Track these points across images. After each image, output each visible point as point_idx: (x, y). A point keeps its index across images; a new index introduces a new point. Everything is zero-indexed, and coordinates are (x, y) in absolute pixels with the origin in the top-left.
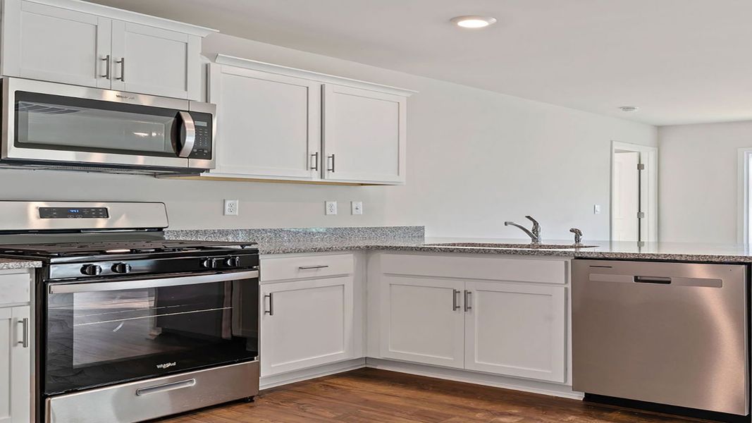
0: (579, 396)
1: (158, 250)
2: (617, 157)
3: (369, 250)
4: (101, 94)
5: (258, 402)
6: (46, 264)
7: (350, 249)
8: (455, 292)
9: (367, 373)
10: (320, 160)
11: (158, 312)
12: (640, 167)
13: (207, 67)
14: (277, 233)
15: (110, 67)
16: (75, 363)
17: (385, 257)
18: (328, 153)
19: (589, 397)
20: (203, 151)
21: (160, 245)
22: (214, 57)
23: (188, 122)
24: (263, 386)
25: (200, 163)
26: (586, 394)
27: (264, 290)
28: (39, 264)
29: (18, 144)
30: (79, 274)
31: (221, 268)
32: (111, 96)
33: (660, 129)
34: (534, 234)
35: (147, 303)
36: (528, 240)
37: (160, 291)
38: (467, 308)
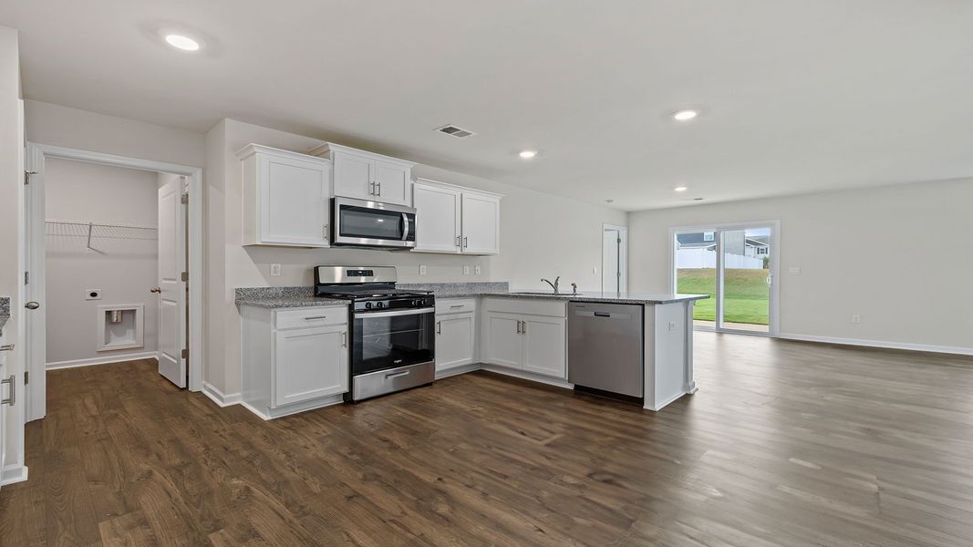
0: (571, 387)
1: (394, 295)
2: (605, 233)
3: (482, 296)
4: (366, 204)
5: (435, 385)
6: (353, 302)
7: (474, 296)
8: (518, 322)
9: (481, 372)
10: (461, 240)
11: (392, 331)
12: (619, 241)
13: (413, 185)
14: (442, 285)
15: (375, 189)
16: (364, 358)
17: (488, 300)
18: (464, 237)
19: (577, 387)
20: (412, 237)
21: (394, 292)
22: (415, 180)
23: (406, 219)
24: (437, 377)
25: (410, 244)
26: (576, 386)
27: (437, 319)
28: (350, 302)
29: (341, 235)
30: (364, 307)
31: (419, 306)
32: (370, 205)
33: (629, 214)
34: (555, 286)
35: (387, 324)
36: (551, 290)
37: (393, 319)
38: (524, 332)
